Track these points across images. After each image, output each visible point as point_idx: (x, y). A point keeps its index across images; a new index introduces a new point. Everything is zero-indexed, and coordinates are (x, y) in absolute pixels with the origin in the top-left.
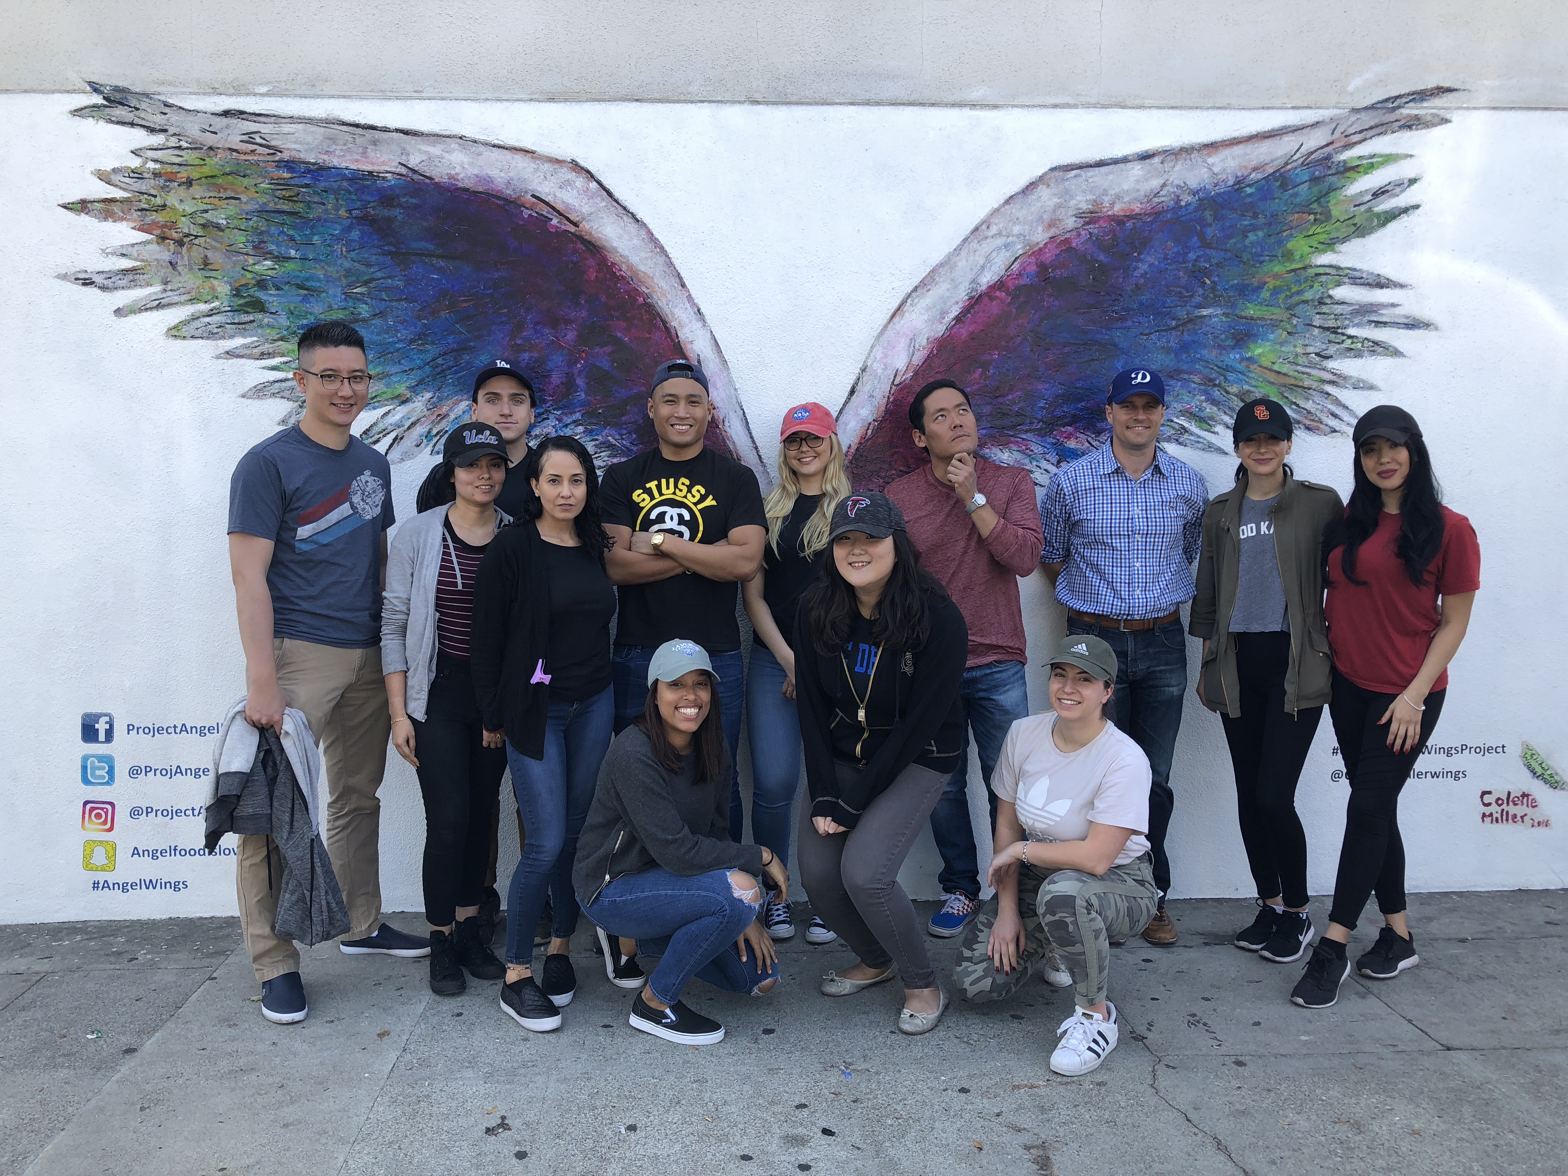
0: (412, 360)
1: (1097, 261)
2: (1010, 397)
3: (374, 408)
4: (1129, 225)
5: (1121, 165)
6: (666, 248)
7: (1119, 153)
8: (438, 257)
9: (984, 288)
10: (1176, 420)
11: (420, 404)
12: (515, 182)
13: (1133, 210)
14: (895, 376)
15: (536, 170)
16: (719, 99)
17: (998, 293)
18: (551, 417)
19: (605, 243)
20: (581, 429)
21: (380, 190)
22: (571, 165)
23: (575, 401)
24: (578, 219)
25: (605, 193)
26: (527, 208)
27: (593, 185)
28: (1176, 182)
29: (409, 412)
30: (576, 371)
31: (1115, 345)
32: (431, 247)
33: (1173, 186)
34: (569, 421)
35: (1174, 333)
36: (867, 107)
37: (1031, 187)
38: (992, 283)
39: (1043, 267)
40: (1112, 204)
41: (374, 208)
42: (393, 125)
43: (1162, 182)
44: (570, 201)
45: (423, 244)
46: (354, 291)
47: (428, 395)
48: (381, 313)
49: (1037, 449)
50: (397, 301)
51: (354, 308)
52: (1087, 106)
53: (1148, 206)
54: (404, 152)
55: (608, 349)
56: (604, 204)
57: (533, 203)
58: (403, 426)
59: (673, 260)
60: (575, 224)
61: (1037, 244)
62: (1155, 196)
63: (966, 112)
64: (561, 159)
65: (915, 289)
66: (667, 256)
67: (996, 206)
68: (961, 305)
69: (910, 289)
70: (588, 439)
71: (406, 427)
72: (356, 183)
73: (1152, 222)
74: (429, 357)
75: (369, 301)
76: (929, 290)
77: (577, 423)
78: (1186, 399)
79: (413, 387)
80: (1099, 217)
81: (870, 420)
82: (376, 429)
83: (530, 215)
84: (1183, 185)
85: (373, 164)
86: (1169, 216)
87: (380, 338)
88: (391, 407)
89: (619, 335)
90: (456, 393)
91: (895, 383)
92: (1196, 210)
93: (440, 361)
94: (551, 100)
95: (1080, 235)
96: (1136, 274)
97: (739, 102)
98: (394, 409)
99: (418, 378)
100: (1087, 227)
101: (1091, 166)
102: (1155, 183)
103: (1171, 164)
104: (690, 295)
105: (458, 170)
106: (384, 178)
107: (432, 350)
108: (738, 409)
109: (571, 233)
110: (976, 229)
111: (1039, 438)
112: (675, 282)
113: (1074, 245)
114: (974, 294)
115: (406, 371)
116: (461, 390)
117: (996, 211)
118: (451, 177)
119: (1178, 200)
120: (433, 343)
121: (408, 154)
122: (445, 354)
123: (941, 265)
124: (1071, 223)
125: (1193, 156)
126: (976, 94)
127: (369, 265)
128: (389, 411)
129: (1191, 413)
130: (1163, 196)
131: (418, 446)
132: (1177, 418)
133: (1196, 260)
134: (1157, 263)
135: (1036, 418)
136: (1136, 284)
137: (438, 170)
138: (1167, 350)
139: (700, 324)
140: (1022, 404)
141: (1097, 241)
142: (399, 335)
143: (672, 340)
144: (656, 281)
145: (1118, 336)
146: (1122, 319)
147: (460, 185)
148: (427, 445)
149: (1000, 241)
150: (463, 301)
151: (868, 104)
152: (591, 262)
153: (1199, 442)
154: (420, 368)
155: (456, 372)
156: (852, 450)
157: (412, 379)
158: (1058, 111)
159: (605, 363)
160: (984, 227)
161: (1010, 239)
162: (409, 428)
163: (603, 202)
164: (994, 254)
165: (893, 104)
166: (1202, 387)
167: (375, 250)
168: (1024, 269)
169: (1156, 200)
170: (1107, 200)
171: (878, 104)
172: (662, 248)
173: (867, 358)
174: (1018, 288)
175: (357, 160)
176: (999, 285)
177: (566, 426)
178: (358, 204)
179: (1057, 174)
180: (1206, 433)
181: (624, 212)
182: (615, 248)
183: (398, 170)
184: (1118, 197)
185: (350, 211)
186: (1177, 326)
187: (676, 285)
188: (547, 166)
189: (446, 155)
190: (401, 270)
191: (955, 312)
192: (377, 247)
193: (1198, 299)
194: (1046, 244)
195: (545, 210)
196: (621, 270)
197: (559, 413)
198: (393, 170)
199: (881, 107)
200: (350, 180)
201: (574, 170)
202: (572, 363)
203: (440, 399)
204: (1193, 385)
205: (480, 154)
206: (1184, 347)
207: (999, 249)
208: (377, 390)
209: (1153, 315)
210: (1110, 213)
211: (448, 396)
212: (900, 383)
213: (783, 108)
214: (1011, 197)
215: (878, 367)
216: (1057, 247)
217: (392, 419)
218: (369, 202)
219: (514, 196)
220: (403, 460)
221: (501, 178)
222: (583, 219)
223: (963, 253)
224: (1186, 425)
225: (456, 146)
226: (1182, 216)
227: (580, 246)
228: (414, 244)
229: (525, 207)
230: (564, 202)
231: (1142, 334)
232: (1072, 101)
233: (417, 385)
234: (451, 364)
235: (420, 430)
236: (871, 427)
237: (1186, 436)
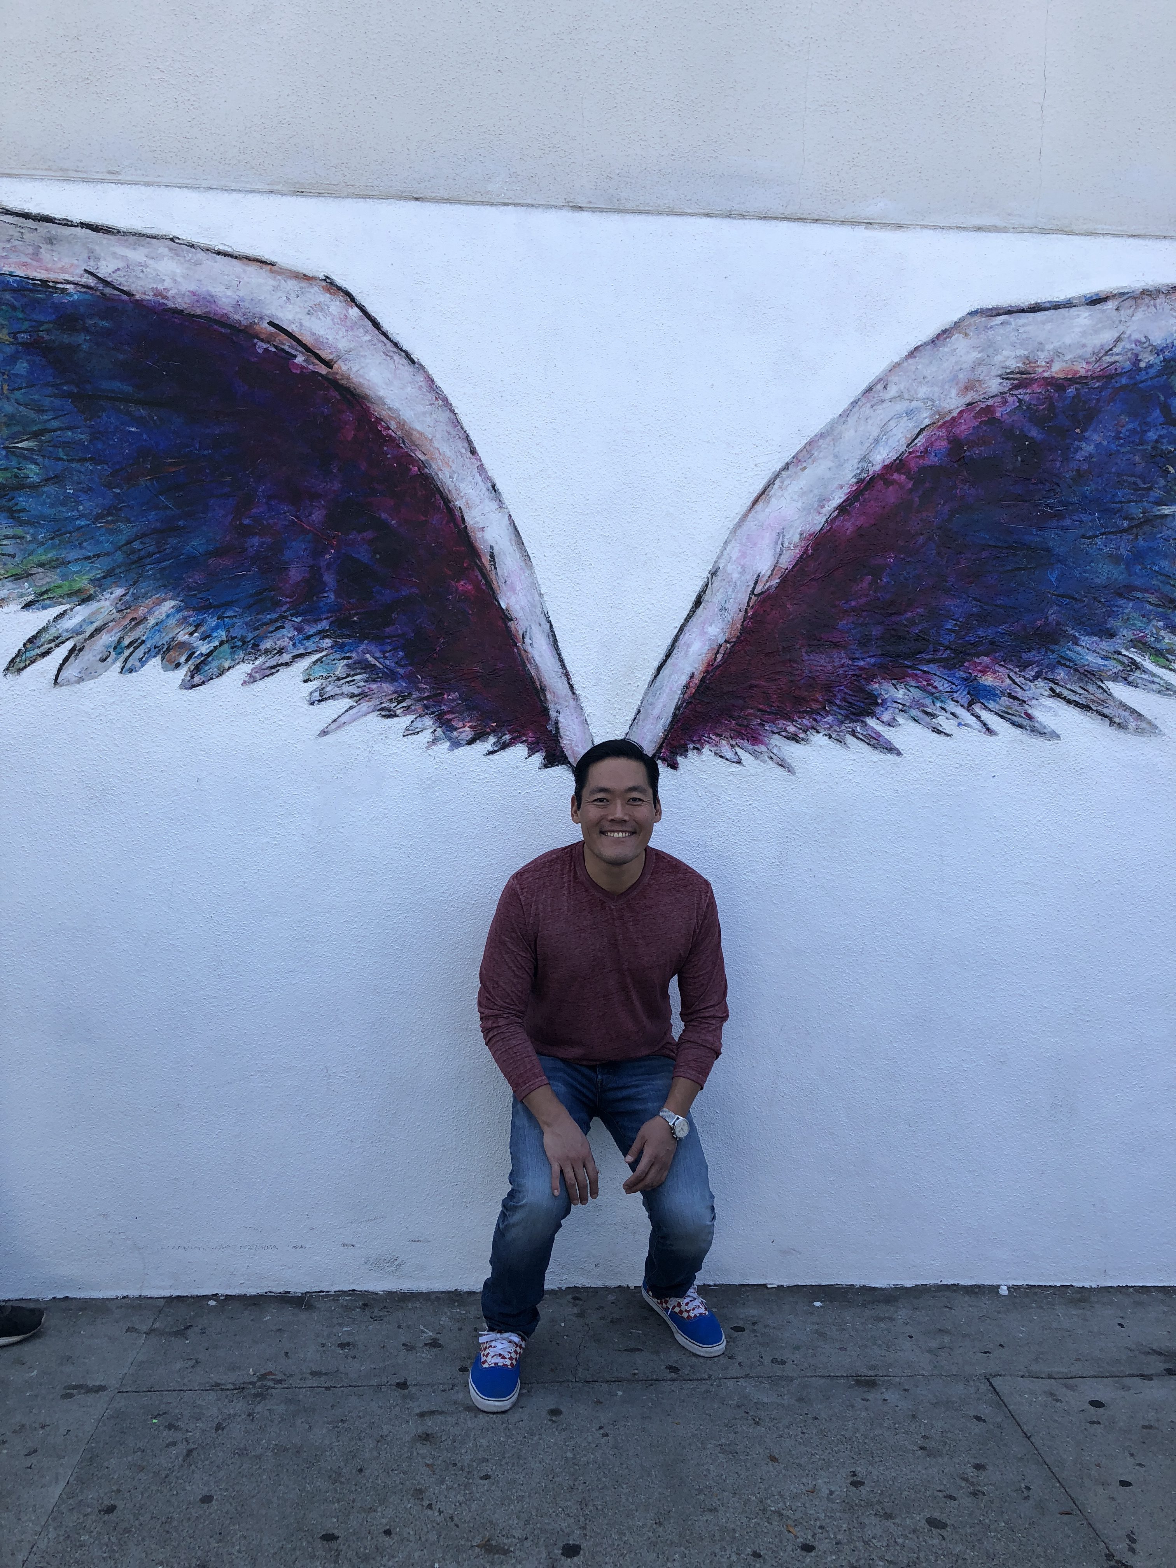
0: (98, 542)
1: (1027, 438)
2: (909, 615)
3: (44, 608)
4: (1071, 391)
5: (1063, 311)
6: (451, 400)
7: (1060, 296)
8: (139, 402)
9: (878, 468)
10: (1124, 652)
11: (108, 603)
12: (246, 304)
13: (1077, 372)
14: (756, 583)
15: (276, 288)
16: (529, 202)
17: (896, 476)
18: (288, 625)
19: (368, 392)
20: (328, 643)
21: (57, 307)
22: (324, 283)
23: (321, 604)
24: (331, 357)
25: (370, 324)
26: (262, 341)
27: (355, 312)
28: (1135, 336)
29: (93, 613)
30: (323, 564)
31: (1048, 550)
32: (128, 389)
33: (1130, 342)
34: (312, 631)
35: (1126, 536)
36: (727, 221)
37: (944, 334)
38: (887, 462)
39: (956, 443)
40: (1050, 363)
41: (48, 331)
42: (76, 218)
43: (1116, 335)
44: (322, 332)
45: (117, 385)
46: (19, 445)
47: (119, 592)
48: (56, 477)
49: (942, 686)
50: (79, 461)
51: (19, 469)
52: (1020, 230)
53: (1097, 367)
54: (92, 256)
55: (369, 535)
56: (368, 338)
57: (271, 334)
58: (83, 632)
59: (460, 417)
60: (328, 364)
61: (950, 411)
62: (1106, 354)
63: (861, 232)
64: (310, 274)
65: (786, 467)
66: (452, 411)
67: (896, 359)
68: (846, 490)
69: (778, 467)
70: (338, 656)
71: (88, 634)
72: (25, 296)
73: (1101, 389)
74: (122, 539)
75: (40, 459)
76: (805, 468)
77: (323, 634)
78: (1139, 624)
79: (98, 580)
80: (1032, 379)
81: (721, 640)
82: (46, 636)
83: (266, 350)
84: (1143, 340)
85: (47, 270)
86: (1124, 381)
87: (53, 511)
88: (68, 606)
89: (384, 516)
90: (157, 590)
91: (756, 592)
92: (1159, 374)
93: (136, 545)
94: (300, 193)
95: (1006, 402)
96: (1079, 456)
97: (556, 207)
98: (71, 609)
99: (105, 568)
100: (1016, 392)
101: (1023, 311)
102: (1107, 337)
103: (1130, 312)
104: (482, 465)
105: (168, 284)
106: (63, 291)
107: (127, 531)
108: (544, 621)
109: (321, 375)
110: (870, 389)
111: (946, 671)
112: (462, 447)
113: (998, 414)
114: (864, 475)
115: (89, 558)
116: (164, 586)
117: (896, 367)
118: (158, 293)
119: (1136, 360)
120: (128, 520)
121: (98, 259)
122: (144, 535)
123: (822, 435)
124: (994, 385)
125: (1158, 301)
126: (874, 209)
127: (41, 410)
128: (65, 611)
129: (1144, 644)
130: (1117, 354)
131: (103, 660)
132: (1127, 649)
133: (1157, 441)
134: (1105, 443)
135: (941, 645)
136: (1078, 470)
137: (140, 283)
138: (1116, 559)
139: (494, 505)
140: (925, 625)
141: (1027, 410)
142: (81, 508)
143: (457, 525)
144: (436, 444)
145: (1052, 538)
146: (1059, 516)
147: (170, 304)
148: (116, 659)
149: (900, 407)
150: (171, 464)
151: (729, 217)
152: (349, 416)
153: (1153, 682)
154: (108, 554)
155: (159, 561)
156: (696, 681)
157: (98, 569)
158: (982, 235)
159: (363, 554)
160: (880, 387)
161: (914, 404)
162: (92, 636)
163: (368, 335)
164: (892, 423)
165: (762, 219)
166: (1161, 610)
167: (50, 390)
168: (932, 444)
169: (1108, 359)
170: (1042, 358)
171: (743, 216)
172: (446, 400)
173: (719, 558)
174: (922, 469)
175: (25, 265)
176: (898, 465)
177: (308, 638)
178: (26, 325)
179: (977, 319)
180: (1164, 670)
181: (395, 349)
182: (381, 398)
183: (83, 281)
184: (1058, 354)
185: (14, 335)
186: (1130, 528)
187: (463, 451)
188: (292, 284)
189: (151, 262)
190: (86, 420)
191: (838, 498)
192: (53, 386)
193: (1157, 493)
194: (961, 412)
195: (287, 345)
196: (389, 428)
197: (299, 620)
198: (76, 279)
199: (746, 221)
200: (14, 290)
201: (328, 290)
202: (317, 553)
203: (136, 598)
204: (1148, 607)
205: (198, 264)
206: (1138, 556)
207: (900, 416)
208: (48, 583)
209: (1099, 512)
210: (1046, 374)
211: (146, 593)
212: (763, 593)
213: (615, 217)
214: (916, 349)
215: (732, 570)
216: (975, 417)
217: (68, 623)
218: (43, 323)
219: (245, 323)
220: (81, 679)
221: (228, 297)
222: (339, 357)
223: (852, 420)
224: (1138, 659)
225: (166, 251)
226: (1142, 382)
227: (333, 393)
228: (105, 385)
229: (259, 338)
230: (313, 334)
231: (1083, 537)
232: (1000, 224)
233: (104, 577)
234: (151, 549)
235: (106, 639)
236: (722, 651)
237: (1137, 673)
